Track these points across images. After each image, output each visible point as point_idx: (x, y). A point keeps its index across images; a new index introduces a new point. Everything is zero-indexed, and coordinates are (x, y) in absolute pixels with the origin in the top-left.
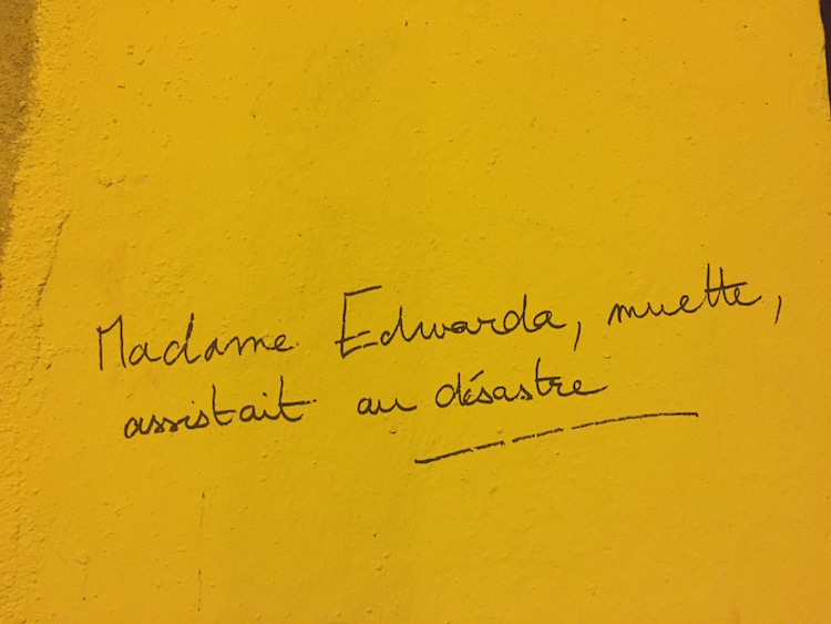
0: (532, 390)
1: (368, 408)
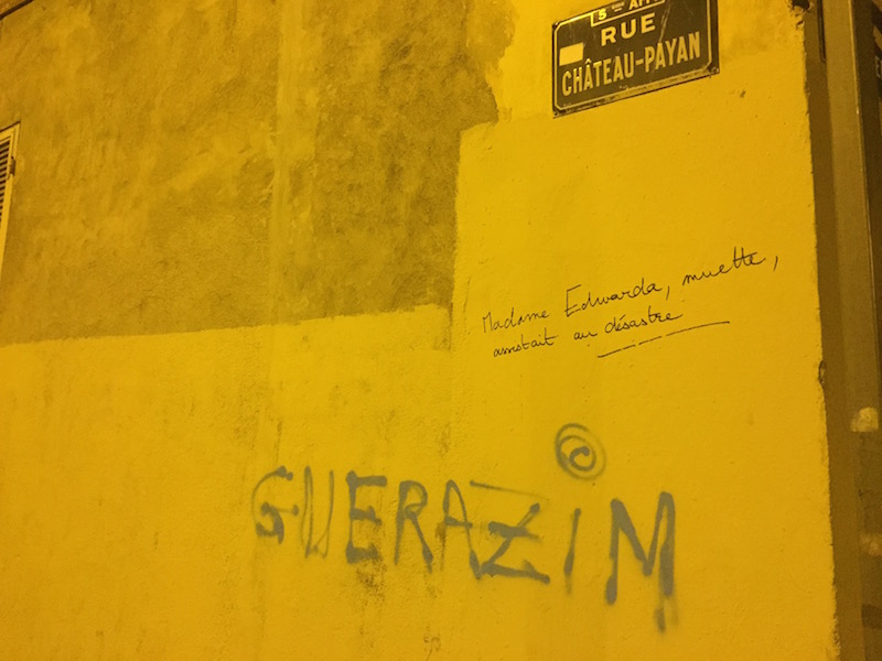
0: (647, 321)
1: (578, 337)
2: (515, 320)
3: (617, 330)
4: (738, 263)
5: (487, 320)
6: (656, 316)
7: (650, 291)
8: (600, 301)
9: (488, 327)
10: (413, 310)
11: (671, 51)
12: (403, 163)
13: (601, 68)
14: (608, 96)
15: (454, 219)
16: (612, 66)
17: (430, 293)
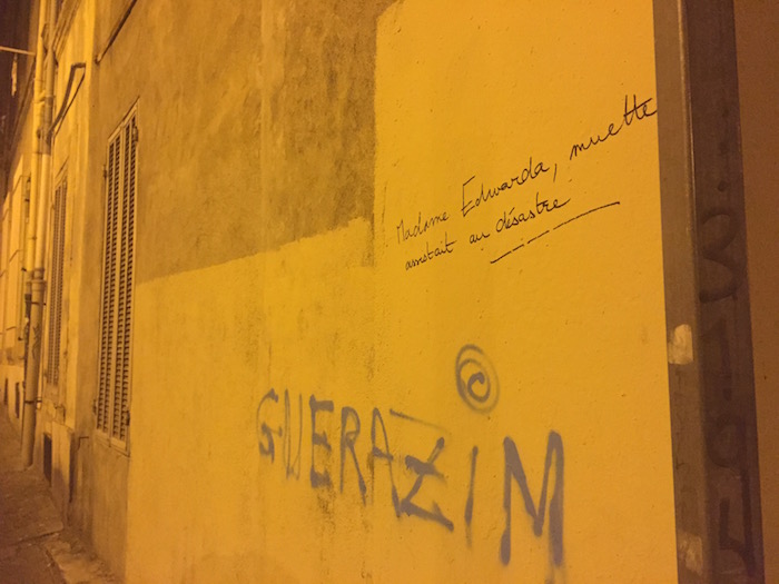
0: (535, 212)
1: (473, 240)
2: (422, 226)
3: (508, 227)
4: (629, 117)
5: (401, 230)
6: (544, 204)
7: (537, 174)
8: (492, 193)
9: (401, 237)
10: (347, 226)
12: (337, 67)
15: (374, 121)
17: (359, 205)
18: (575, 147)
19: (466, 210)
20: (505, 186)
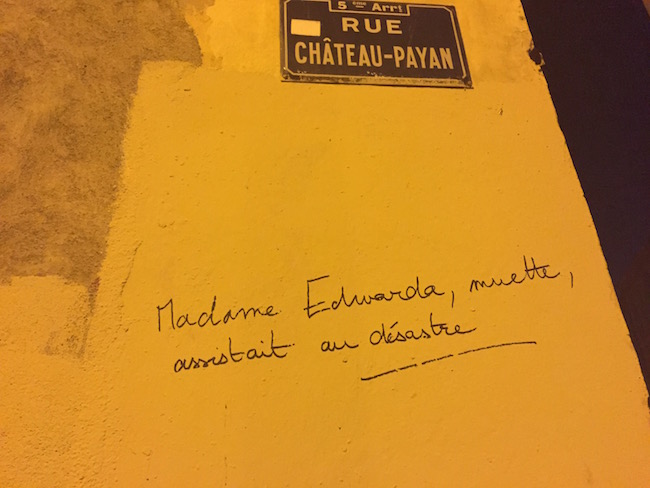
0: (430, 332)
1: (328, 347)
2: (219, 315)
3: (388, 342)
5: (166, 313)
6: (441, 326)
7: (428, 295)
8: (360, 300)
9: (166, 323)
11: (422, 56)
13: (344, 50)
14: (353, 77)
16: (356, 51)
17: (53, 258)
18: (475, 282)
19: (312, 311)
20: (379, 297)
